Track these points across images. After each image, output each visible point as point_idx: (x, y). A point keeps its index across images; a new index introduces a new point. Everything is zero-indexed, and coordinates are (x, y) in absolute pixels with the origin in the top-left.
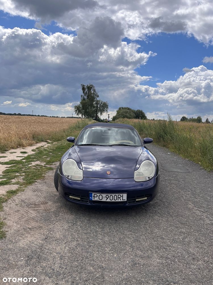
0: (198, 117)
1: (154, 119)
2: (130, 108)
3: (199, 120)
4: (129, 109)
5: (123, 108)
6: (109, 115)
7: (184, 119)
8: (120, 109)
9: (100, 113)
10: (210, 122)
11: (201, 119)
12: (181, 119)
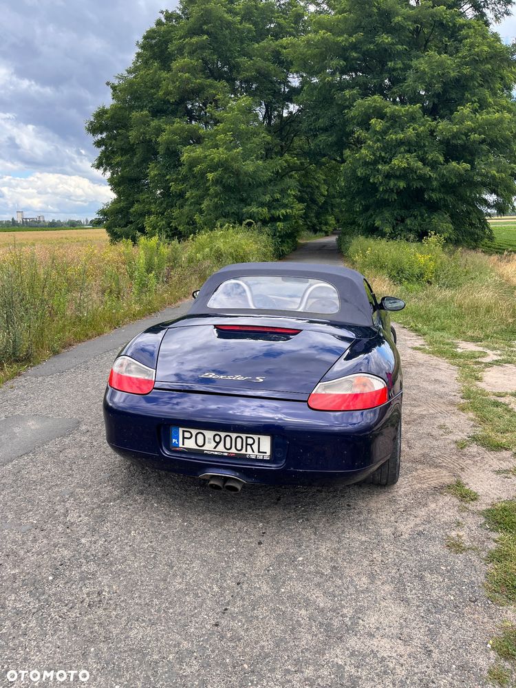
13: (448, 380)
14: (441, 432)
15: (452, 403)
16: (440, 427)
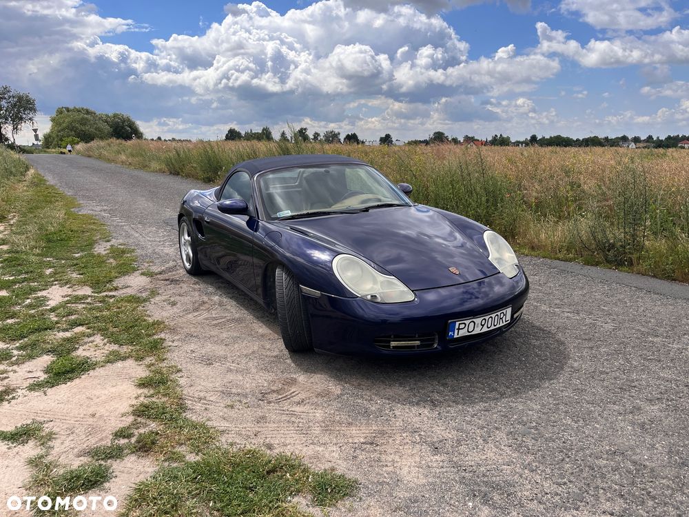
0: (264, 129)
1: (159, 138)
2: (91, 109)
3: (266, 135)
4: (88, 112)
5: (68, 110)
6: (35, 131)
7: (232, 135)
8: (60, 112)
9: (11, 127)
10: (288, 140)
11: (270, 133)
12: (227, 135)
13: (190, 366)
14: (172, 299)
15: (173, 330)
16: (174, 304)
